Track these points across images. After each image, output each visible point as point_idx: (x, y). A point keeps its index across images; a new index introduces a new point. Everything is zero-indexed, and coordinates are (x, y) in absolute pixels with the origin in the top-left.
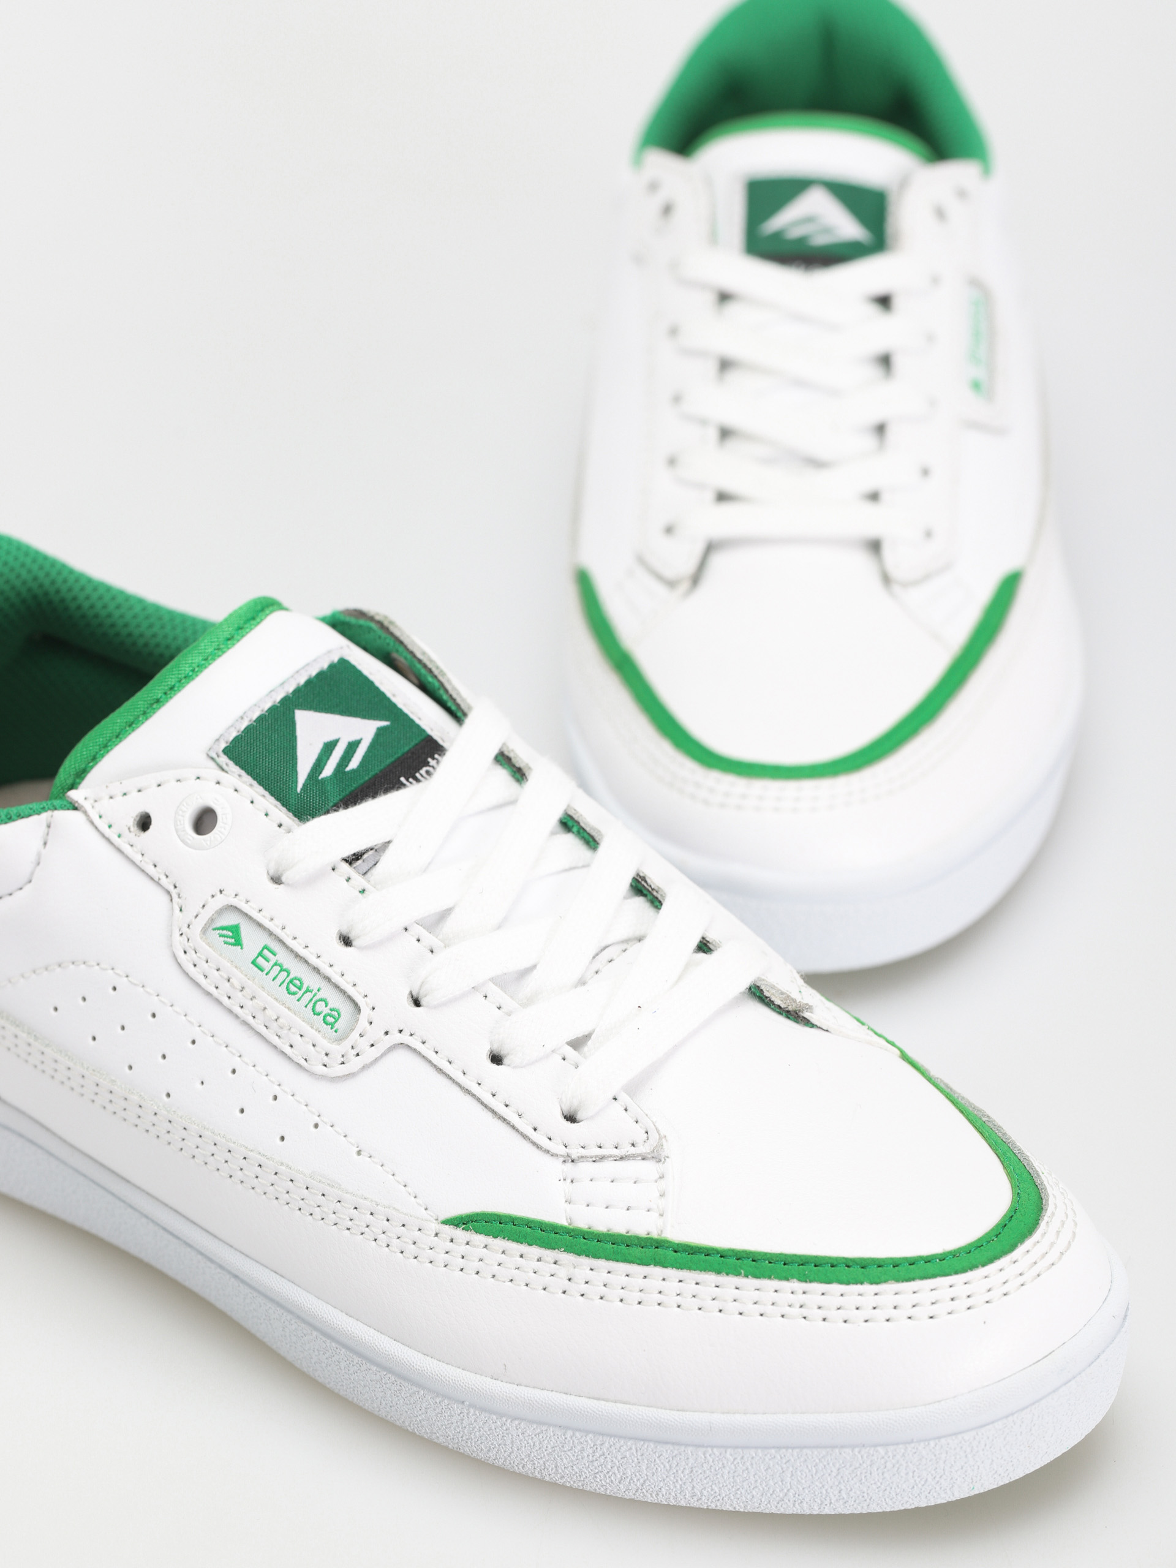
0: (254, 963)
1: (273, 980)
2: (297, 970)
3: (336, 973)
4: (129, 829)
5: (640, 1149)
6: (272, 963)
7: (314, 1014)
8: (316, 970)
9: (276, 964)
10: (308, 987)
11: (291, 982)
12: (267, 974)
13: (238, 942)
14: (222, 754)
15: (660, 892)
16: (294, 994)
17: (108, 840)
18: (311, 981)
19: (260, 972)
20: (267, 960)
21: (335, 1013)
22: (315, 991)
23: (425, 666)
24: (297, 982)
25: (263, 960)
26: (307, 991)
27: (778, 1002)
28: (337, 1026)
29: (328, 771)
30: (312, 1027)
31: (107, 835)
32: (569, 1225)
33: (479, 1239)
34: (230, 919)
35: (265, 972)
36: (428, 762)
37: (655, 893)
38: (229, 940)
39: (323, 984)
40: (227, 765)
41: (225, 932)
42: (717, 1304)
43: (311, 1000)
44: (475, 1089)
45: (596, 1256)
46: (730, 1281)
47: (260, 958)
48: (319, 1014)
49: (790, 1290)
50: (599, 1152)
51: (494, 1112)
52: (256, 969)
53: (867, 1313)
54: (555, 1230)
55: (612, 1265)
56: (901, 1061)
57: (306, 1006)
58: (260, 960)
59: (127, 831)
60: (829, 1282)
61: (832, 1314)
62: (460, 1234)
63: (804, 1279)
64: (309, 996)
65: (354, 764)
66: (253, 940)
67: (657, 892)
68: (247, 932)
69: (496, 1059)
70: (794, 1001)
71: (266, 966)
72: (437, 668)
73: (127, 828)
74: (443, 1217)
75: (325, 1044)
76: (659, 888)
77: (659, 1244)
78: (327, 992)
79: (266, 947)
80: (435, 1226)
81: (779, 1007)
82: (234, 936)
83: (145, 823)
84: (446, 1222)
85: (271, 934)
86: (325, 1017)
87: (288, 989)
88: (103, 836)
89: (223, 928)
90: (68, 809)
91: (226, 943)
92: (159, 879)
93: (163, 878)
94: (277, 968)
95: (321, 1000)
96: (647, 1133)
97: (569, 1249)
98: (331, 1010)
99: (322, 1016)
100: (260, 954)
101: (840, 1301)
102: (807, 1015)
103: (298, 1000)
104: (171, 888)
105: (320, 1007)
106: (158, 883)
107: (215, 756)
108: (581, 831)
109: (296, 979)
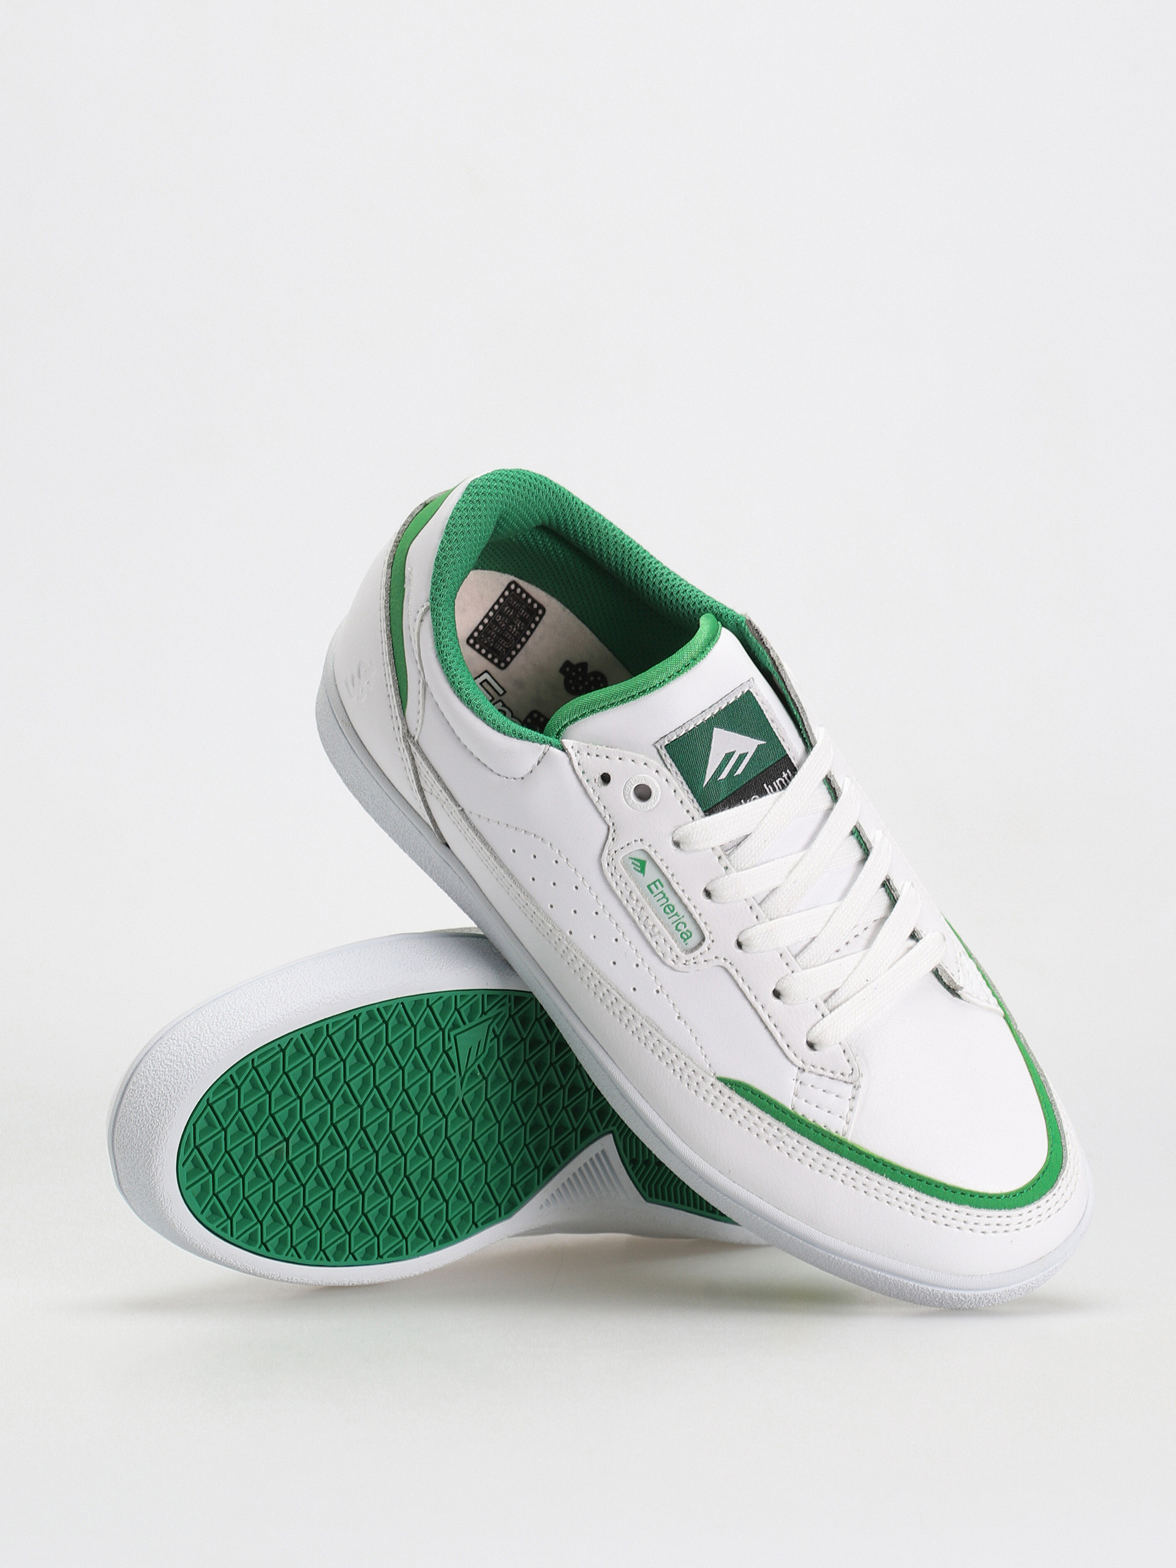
0: (649, 886)
1: (658, 901)
2: (673, 901)
3: (696, 912)
4: (595, 780)
5: (846, 1078)
6: (659, 891)
7: (676, 929)
8: (686, 907)
9: (662, 892)
10: (677, 913)
11: (668, 906)
12: (654, 896)
13: (642, 871)
14: (663, 748)
15: (896, 892)
16: (668, 913)
17: (580, 781)
18: (679, 909)
19: (651, 894)
20: (657, 888)
21: (689, 934)
22: (681, 916)
23: (795, 704)
24: (672, 908)
25: (654, 887)
26: (676, 914)
27: (945, 980)
28: (687, 941)
29: (724, 776)
30: (673, 938)
31: (580, 778)
32: (793, 1109)
33: (737, 1098)
34: (642, 857)
35: (654, 895)
36: (782, 775)
37: (892, 892)
38: (637, 868)
39: (686, 915)
40: (665, 755)
41: (636, 862)
42: (865, 1188)
43: (676, 921)
44: (760, 1009)
45: (803, 1135)
46: (876, 1177)
47: (653, 885)
48: (679, 930)
49: (909, 1193)
50: (821, 1072)
51: (766, 1027)
52: (649, 891)
53: (948, 1221)
54: (784, 1111)
55: (812, 1144)
56: (1003, 1020)
57: (672, 924)
58: (653, 887)
59: (594, 781)
60: (932, 1196)
61: (928, 1215)
62: (727, 1091)
63: (918, 1189)
64: (676, 918)
65: (739, 772)
66: (651, 874)
67: (894, 891)
68: (649, 866)
69: (777, 994)
70: (955, 983)
71: (656, 891)
72: (802, 708)
73: (594, 779)
74: (718, 1075)
75: (677, 950)
76: (896, 889)
77: (841, 1142)
78: (687, 920)
79: (658, 880)
80: (713, 1080)
81: (945, 983)
82: (641, 866)
83: (606, 779)
84: (720, 1079)
85: (663, 875)
86: (682, 934)
87: (664, 909)
88: (577, 776)
89: (636, 860)
90: (559, 749)
91: (635, 868)
92: (605, 817)
93: (608, 817)
94: (661, 895)
95: (683, 923)
96: (853, 1070)
97: (789, 1125)
98: (687, 931)
99: (680, 932)
100: (654, 883)
101: (935, 1210)
102: (959, 992)
103: (669, 918)
104: (611, 824)
105: (681, 926)
106: (603, 819)
107: (659, 748)
108: (859, 837)
109: (671, 905)
